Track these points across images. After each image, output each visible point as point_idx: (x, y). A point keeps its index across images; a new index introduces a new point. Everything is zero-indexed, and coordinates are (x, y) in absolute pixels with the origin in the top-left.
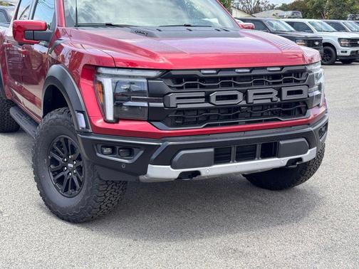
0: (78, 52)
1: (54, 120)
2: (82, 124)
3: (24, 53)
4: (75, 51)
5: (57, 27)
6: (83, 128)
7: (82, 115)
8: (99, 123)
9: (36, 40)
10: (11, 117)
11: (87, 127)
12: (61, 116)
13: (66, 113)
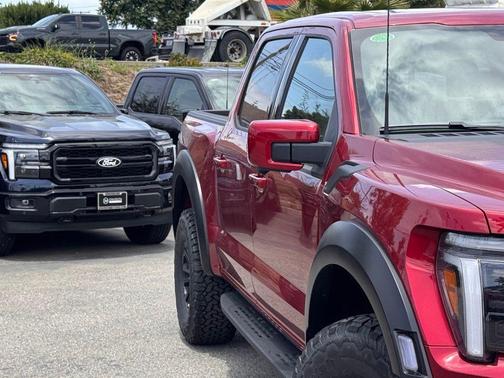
0: (393, 195)
1: (339, 344)
2: (410, 361)
3: (263, 184)
4: (384, 192)
5: (340, 133)
6: (410, 371)
7: (410, 340)
8: (450, 361)
9: (296, 162)
10: (224, 316)
11: (421, 370)
12: (356, 335)
13: (366, 330)
